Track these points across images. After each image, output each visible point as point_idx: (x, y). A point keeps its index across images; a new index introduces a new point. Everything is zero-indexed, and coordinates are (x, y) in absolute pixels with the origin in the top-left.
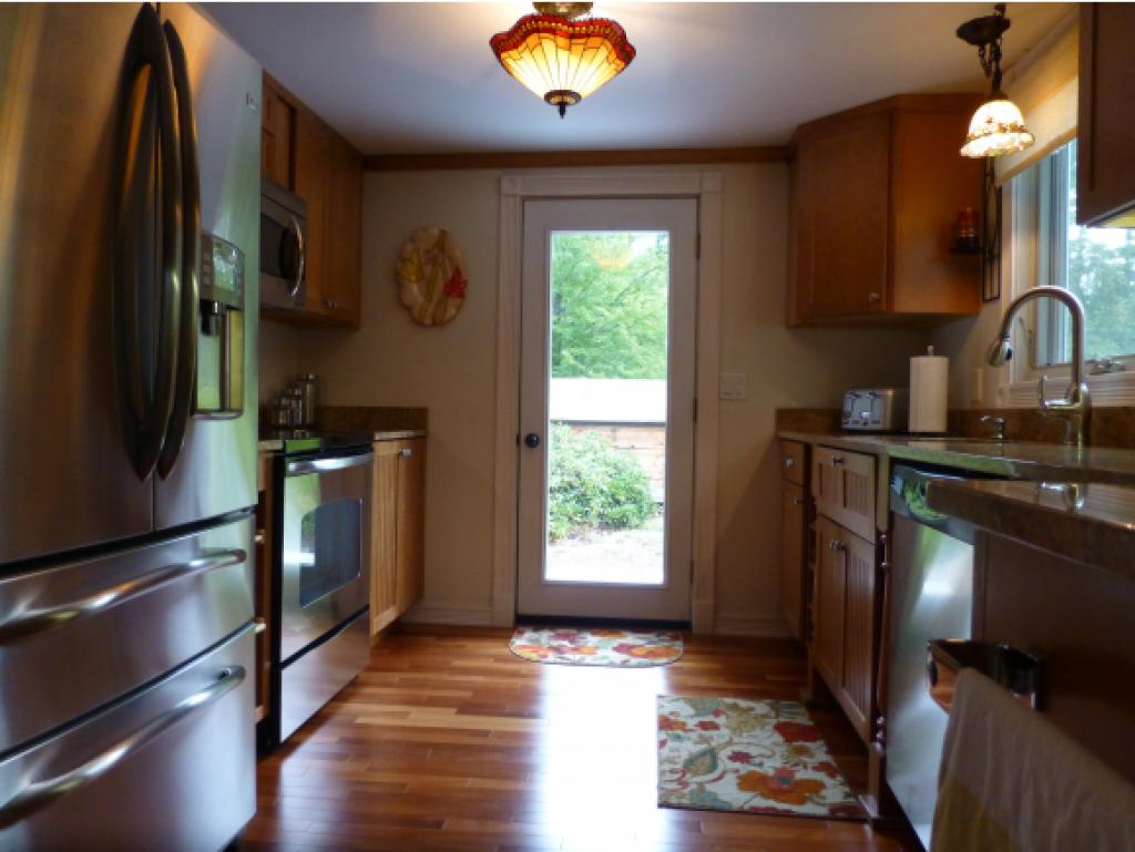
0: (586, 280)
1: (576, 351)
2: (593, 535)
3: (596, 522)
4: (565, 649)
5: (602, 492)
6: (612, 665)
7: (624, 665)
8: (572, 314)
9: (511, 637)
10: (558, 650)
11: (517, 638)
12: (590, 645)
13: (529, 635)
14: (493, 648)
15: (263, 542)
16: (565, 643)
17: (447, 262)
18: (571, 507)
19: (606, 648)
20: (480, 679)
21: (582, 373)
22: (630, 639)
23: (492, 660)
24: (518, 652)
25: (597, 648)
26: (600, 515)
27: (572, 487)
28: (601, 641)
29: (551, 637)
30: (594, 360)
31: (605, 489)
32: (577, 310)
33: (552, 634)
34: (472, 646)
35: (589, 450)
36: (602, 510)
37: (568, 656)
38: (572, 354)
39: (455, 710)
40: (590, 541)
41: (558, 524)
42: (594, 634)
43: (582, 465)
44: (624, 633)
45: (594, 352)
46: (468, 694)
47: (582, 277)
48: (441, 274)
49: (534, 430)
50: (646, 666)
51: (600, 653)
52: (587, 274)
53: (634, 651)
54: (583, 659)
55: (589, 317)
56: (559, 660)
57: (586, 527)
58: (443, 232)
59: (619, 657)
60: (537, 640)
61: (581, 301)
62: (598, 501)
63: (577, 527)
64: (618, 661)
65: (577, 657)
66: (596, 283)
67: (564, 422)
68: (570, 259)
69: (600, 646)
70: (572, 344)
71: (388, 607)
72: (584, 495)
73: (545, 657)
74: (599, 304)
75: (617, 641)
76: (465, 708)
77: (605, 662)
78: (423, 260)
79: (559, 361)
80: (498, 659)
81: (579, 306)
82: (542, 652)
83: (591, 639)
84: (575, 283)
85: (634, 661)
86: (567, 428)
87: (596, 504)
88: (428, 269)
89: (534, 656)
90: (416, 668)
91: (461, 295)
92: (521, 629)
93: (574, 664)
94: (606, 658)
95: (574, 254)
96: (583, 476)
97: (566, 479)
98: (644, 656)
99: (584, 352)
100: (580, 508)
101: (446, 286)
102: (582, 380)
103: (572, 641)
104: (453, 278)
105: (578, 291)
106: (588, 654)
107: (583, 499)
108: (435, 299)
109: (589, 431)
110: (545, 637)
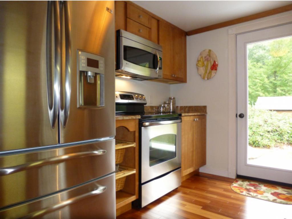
0: (285, 66)
1: (282, 88)
2: (285, 147)
3: (286, 142)
4: (251, 190)
5: (288, 133)
6: (269, 200)
7: (274, 201)
8: (280, 77)
9: (233, 182)
10: (248, 190)
11: (235, 183)
12: (262, 190)
13: (240, 182)
14: (225, 185)
15: (135, 146)
16: (252, 188)
17: (211, 59)
18: (276, 137)
19: (268, 193)
20: (215, 197)
21: (284, 95)
22: (280, 190)
23: (223, 190)
24: (233, 189)
25: (264, 192)
26: (287, 140)
27: (277, 131)
28: (267, 189)
29: (247, 185)
30: (289, 91)
31: (289, 132)
32: (282, 76)
33: (248, 183)
34: (218, 183)
35: (284, 119)
36: (288, 139)
37: (251, 193)
38: (280, 89)
39: (201, 207)
40: (283, 149)
41: (271, 142)
42: (265, 186)
43: (281, 124)
44: (278, 187)
45: (289, 88)
46: (208, 202)
47: (283, 65)
48: (209, 63)
49: (243, 112)
50: (284, 204)
51: (265, 194)
52: (285, 64)
53: (280, 196)
54: (257, 196)
55: (286, 77)
56: (247, 195)
57: (282, 144)
58: (210, 51)
59: (272, 198)
60: (242, 185)
61: (283, 72)
62: (287, 136)
63: (278, 144)
64: (271, 199)
65: (255, 194)
66: (289, 66)
67: (274, 110)
68: (279, 60)
69: (267, 191)
70: (280, 86)
71: (190, 168)
72: (281, 133)
73: (242, 192)
74: (290, 73)
75: (274, 190)
76: (205, 207)
77: (266, 199)
78: (204, 60)
79: (276, 91)
80: (226, 190)
81: (282, 74)
82: (241, 190)
83: (263, 188)
84: (281, 67)
85: (279, 200)
86: (275, 112)
87: (286, 137)
88: (206, 63)
89: (238, 191)
90: (196, 189)
91: (216, 69)
92: (238, 180)
93: (253, 197)
94: (267, 197)
95: (280, 58)
96: (281, 128)
97: (275, 128)
98: (284, 199)
99: (285, 89)
100: (279, 137)
101: (211, 67)
102: (284, 97)
103: (255, 188)
104: (213, 64)
105: (282, 70)
106: (260, 194)
107: (281, 135)
108: (208, 72)
109: (284, 113)
110: (245, 184)
